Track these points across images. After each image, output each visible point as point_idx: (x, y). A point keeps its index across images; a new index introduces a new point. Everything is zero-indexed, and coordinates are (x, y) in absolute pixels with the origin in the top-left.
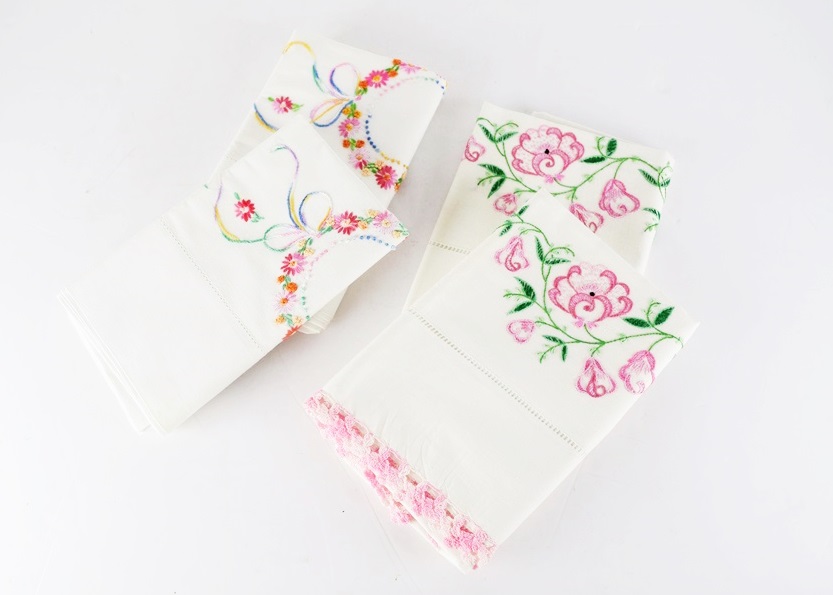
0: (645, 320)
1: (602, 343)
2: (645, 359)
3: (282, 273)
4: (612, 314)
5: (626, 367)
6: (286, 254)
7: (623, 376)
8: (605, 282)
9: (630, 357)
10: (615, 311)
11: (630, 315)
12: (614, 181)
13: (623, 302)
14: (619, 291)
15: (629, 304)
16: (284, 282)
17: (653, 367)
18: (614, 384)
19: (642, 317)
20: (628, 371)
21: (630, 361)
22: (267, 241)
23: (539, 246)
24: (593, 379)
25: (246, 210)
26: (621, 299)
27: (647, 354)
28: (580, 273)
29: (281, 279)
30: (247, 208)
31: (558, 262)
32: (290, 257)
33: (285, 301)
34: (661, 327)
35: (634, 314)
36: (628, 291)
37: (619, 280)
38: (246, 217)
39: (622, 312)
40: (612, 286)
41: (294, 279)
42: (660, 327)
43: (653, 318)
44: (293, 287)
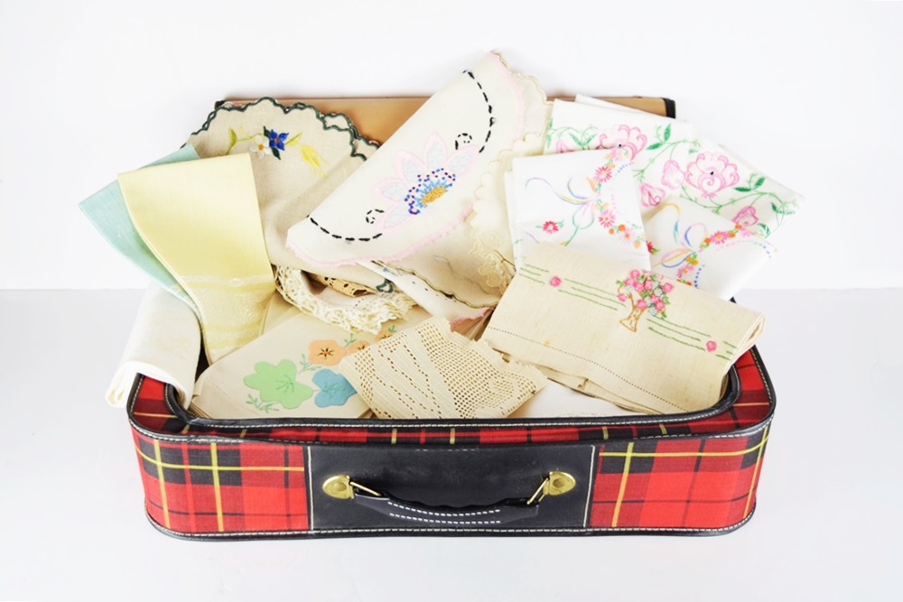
0: (659, 142)
1: (643, 171)
2: (671, 165)
3: (607, 230)
4: (638, 149)
5: (663, 177)
6: (597, 219)
7: (665, 184)
8: (624, 133)
9: (662, 170)
10: (639, 148)
11: (648, 145)
12: (750, 207)
13: (640, 139)
14: (634, 134)
15: (644, 138)
16: (615, 231)
17: (678, 168)
18: (662, 191)
19: (656, 141)
20: (666, 179)
21: (664, 172)
22: (581, 227)
23: (574, 138)
24: (650, 195)
25: (551, 227)
26: (638, 138)
27: (671, 162)
28: (606, 137)
29: (612, 231)
30: (550, 226)
31: (590, 139)
32: (601, 219)
33: (627, 236)
34: (671, 140)
35: (651, 142)
36: (639, 130)
37: (631, 128)
38: (555, 229)
39: (643, 146)
40: (629, 133)
41: (617, 223)
42: (669, 141)
43: (662, 138)
44: (622, 228)
